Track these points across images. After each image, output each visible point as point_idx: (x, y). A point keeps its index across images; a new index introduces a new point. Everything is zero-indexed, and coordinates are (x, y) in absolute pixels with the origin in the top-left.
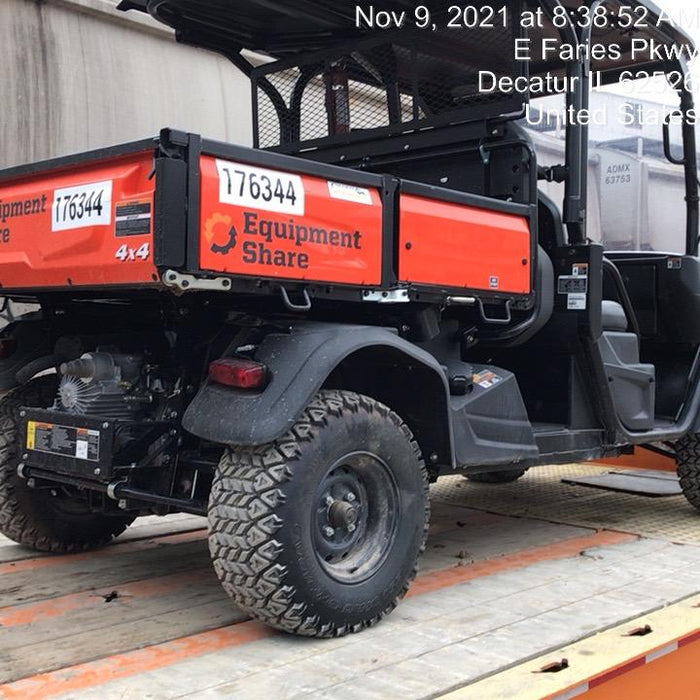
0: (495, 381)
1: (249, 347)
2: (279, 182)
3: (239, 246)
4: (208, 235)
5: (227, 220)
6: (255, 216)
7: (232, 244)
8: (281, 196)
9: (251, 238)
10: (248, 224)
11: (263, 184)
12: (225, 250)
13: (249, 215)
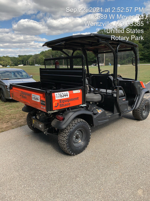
0: (101, 112)
1: (62, 113)
2: (65, 93)
3: (59, 105)
4: (54, 105)
5: (57, 102)
6: (61, 100)
7: (58, 105)
8: (65, 96)
9: (61, 104)
10: (60, 101)
11: (62, 95)
12: (57, 107)
13: (60, 100)
